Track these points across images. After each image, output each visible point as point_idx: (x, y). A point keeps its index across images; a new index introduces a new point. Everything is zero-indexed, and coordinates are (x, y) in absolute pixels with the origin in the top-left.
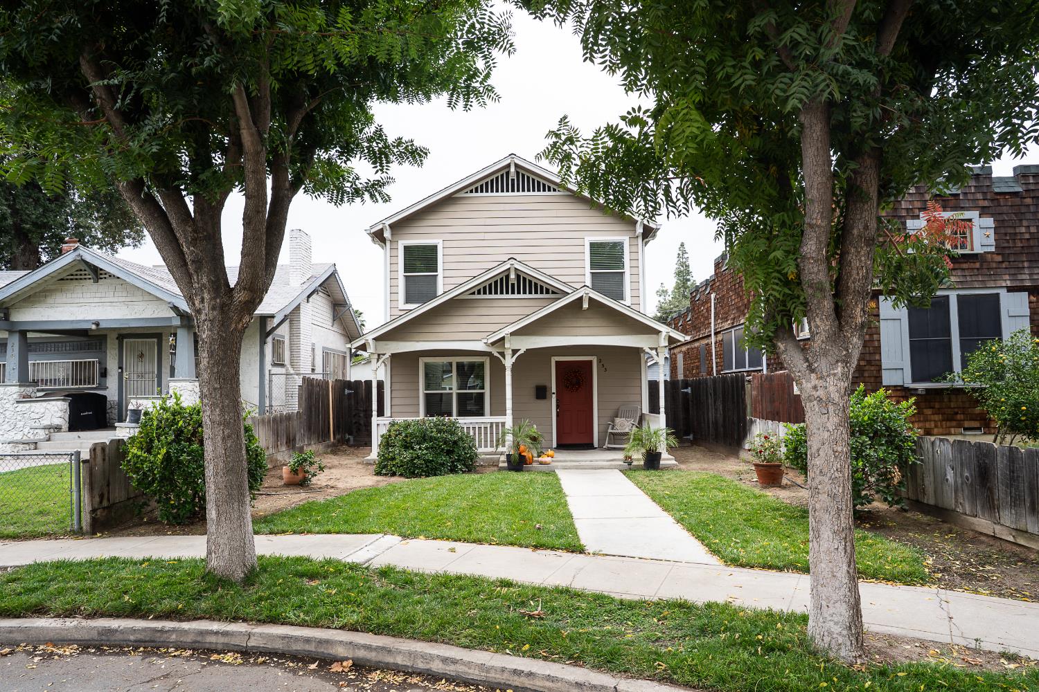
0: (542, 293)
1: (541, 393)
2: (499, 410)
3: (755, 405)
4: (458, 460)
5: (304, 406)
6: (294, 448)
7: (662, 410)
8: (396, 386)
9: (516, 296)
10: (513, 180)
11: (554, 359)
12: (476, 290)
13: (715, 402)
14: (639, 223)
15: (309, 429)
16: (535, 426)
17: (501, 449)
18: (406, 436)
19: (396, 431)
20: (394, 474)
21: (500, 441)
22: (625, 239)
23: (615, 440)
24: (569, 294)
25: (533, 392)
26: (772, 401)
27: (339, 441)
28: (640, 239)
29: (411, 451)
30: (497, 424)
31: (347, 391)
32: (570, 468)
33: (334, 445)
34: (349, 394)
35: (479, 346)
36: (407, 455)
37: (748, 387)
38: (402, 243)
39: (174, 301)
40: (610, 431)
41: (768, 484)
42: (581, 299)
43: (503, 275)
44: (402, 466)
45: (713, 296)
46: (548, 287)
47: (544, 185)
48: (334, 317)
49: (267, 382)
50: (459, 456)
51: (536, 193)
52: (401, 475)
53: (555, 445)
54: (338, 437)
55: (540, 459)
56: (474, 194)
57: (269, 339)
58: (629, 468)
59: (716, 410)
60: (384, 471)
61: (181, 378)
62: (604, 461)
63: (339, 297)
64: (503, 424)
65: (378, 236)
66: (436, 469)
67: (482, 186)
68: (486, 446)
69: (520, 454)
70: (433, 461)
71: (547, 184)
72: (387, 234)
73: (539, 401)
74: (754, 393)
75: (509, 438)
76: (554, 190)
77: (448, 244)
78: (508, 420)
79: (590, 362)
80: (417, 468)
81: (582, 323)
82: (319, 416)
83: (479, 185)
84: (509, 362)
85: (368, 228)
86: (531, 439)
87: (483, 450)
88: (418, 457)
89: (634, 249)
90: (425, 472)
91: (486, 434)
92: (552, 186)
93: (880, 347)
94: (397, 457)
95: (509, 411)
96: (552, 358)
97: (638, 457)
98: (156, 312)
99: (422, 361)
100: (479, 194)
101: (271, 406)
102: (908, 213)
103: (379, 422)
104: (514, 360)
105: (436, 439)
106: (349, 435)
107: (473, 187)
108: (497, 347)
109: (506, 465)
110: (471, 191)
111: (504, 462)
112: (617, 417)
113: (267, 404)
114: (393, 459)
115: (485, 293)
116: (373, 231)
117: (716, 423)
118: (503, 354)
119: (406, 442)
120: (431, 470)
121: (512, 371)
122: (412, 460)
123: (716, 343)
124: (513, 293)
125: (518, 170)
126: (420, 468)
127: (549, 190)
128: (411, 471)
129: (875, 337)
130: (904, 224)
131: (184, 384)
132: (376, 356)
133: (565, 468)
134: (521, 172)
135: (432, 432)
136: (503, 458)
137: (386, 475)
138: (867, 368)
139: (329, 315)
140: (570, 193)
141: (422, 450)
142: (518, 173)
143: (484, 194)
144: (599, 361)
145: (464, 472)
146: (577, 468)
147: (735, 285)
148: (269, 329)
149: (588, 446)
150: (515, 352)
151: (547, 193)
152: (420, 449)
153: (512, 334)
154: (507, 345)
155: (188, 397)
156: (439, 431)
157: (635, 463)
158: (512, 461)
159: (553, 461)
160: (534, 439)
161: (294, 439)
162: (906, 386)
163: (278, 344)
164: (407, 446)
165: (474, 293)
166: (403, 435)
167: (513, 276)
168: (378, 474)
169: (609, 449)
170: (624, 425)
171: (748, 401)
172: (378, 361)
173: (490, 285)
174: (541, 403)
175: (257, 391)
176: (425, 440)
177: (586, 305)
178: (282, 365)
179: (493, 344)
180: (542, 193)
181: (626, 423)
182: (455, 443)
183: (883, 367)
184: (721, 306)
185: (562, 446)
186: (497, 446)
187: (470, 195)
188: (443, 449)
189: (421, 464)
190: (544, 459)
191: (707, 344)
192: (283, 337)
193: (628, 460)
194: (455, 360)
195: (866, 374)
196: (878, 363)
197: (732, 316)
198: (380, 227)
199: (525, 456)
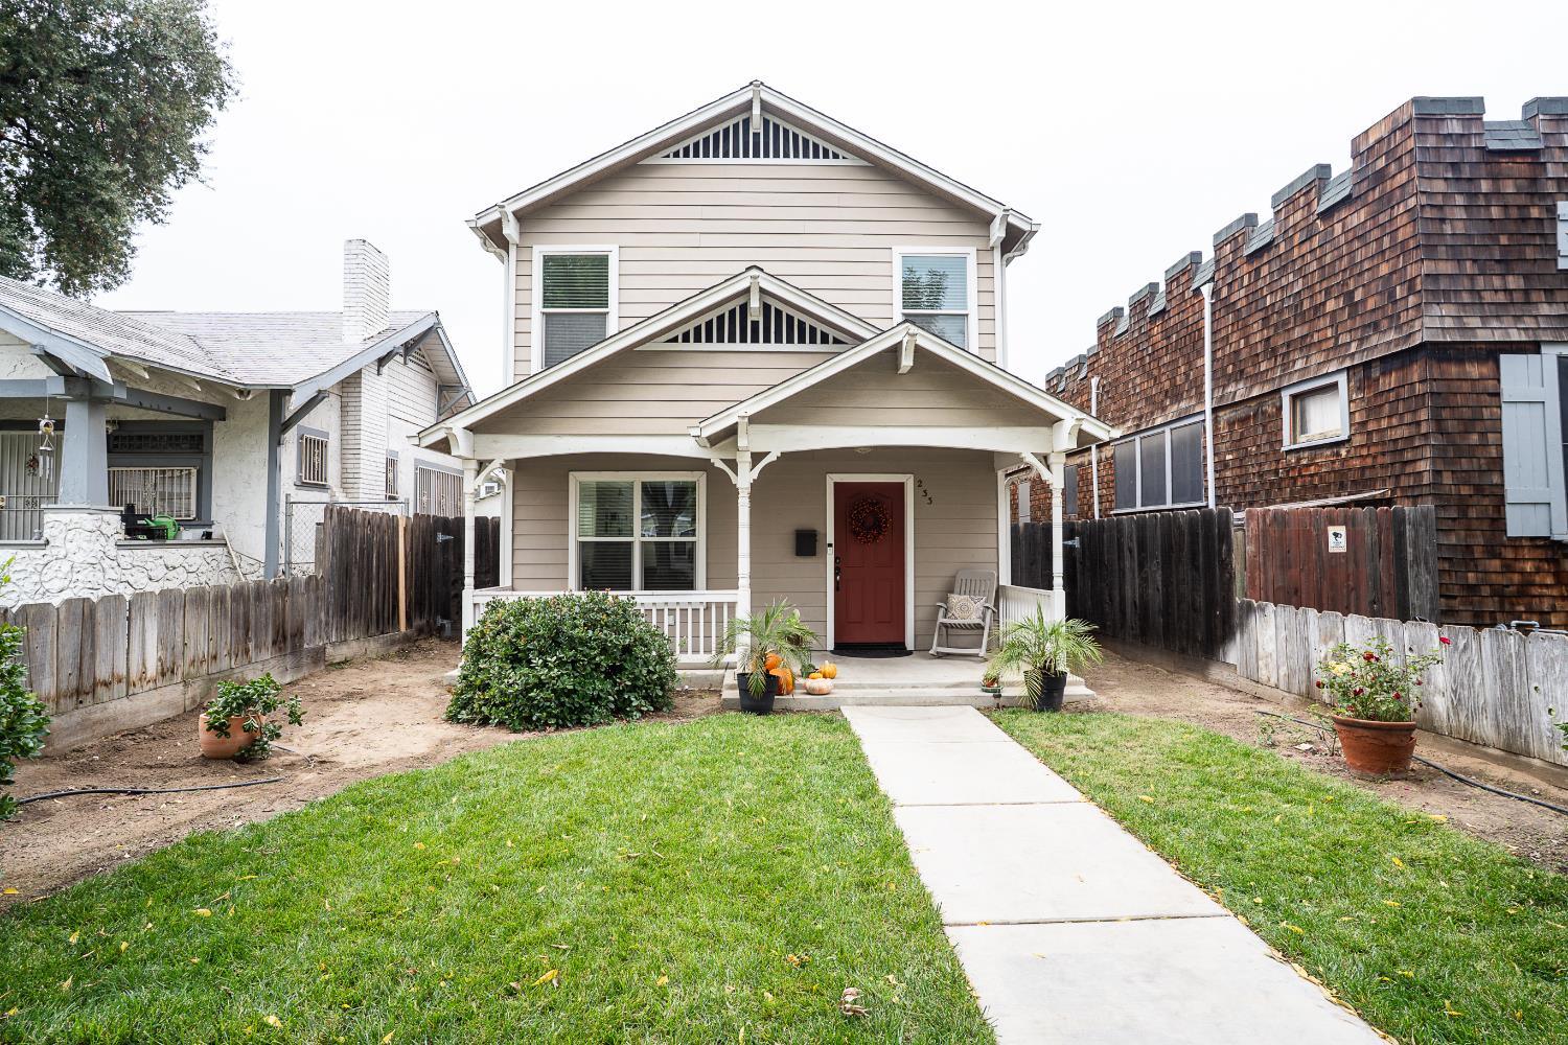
0: (813, 341)
1: (806, 543)
2: (723, 577)
3: (1252, 573)
4: (633, 689)
5: (328, 565)
6: (296, 650)
7: (1058, 581)
8: (522, 528)
9: (761, 346)
10: (756, 135)
11: (832, 479)
12: (679, 332)
13: (1141, 566)
14: (997, 221)
15: (343, 610)
16: (797, 612)
17: (728, 658)
18: (517, 636)
19: (498, 623)
20: (485, 722)
21: (726, 644)
22: (970, 251)
23: (954, 641)
24: (862, 340)
25: (789, 543)
26: (1285, 566)
27: (420, 631)
28: (997, 253)
29: (526, 670)
30: (719, 606)
31: (440, 537)
32: (871, 703)
33: (407, 639)
34: (446, 542)
35: (687, 448)
36: (516, 678)
37: (1237, 537)
38: (540, 250)
39: (45, 343)
40: (941, 619)
41: (1382, 771)
42: (895, 350)
43: (735, 304)
44: (503, 704)
45: (1094, 381)
46: (827, 329)
47: (816, 146)
48: (439, 408)
49: (282, 518)
50: (637, 678)
51: (801, 161)
52: (501, 724)
53: (831, 646)
54: (417, 623)
55: (809, 683)
56: (681, 160)
57: (291, 436)
58: (997, 707)
59: (1144, 580)
60: (464, 715)
61: (71, 505)
62: (940, 686)
63: (448, 374)
64: (732, 606)
65: (493, 235)
66: (582, 710)
67: (696, 145)
68: (696, 651)
69: (768, 676)
70: (574, 691)
71: (822, 144)
72: (511, 230)
73: (801, 560)
74: (1250, 548)
75: (744, 639)
76: (836, 156)
77: (628, 254)
78: (742, 597)
79: (901, 487)
80: (538, 708)
81: (897, 400)
82: (369, 586)
83: (690, 142)
84: (744, 478)
85: (474, 217)
86: (790, 640)
87: (689, 662)
88: (540, 685)
89: (986, 271)
90: (556, 716)
91: (696, 622)
92: (832, 148)
93: (1501, 458)
94: (494, 683)
95: (744, 582)
96: (829, 476)
97: (1016, 681)
98: (19, 366)
99: (576, 479)
100: (691, 160)
101: (288, 563)
102: (1559, 186)
103: (477, 600)
104: (755, 473)
105: (583, 642)
106: (444, 617)
107: (680, 147)
108: (721, 449)
109: (735, 694)
110: (676, 155)
111: (731, 687)
112: (952, 592)
113: (282, 561)
114: (485, 687)
115: (698, 339)
116: (481, 223)
117: (1143, 608)
118: (733, 464)
119: (517, 649)
120: (571, 712)
121: (752, 497)
122: (527, 690)
123: (1099, 462)
124: (755, 340)
125: (768, 117)
126: (544, 709)
127: (826, 156)
128: (524, 715)
129: (1491, 438)
130: (1552, 209)
131: (75, 516)
132: (474, 465)
133: (861, 703)
134: (773, 119)
135: (576, 626)
136: (730, 678)
137: (468, 722)
138: (1474, 500)
139: (429, 405)
140: (866, 163)
141: (547, 669)
142: (766, 122)
143: (701, 160)
144: (919, 484)
145: (644, 714)
146: (886, 702)
147: (1142, 359)
148: (288, 415)
149: (894, 648)
150: (757, 457)
151: (821, 161)
152: (545, 664)
153: (755, 419)
154: (742, 442)
155: (85, 545)
156: (592, 625)
157: (1006, 692)
158: (752, 689)
159: (835, 687)
160: (796, 640)
161: (299, 633)
162: (1556, 538)
163: (313, 448)
164: (517, 659)
165: (675, 340)
166: (512, 631)
167: (755, 303)
168: (452, 718)
169: (940, 656)
170: (967, 609)
171: (1237, 564)
172: (479, 472)
173: (709, 324)
174: (807, 563)
175: (262, 534)
176: (558, 645)
177: (907, 361)
178: (323, 488)
179: (714, 440)
180: (811, 161)
181: (971, 604)
182: (627, 649)
183: (1509, 498)
184: (1112, 398)
185: (846, 648)
186: (720, 651)
187: (673, 161)
188: (598, 665)
189: (547, 700)
190: (817, 682)
191: (1080, 465)
192: (327, 435)
193: (991, 683)
194: (637, 478)
195: (1473, 513)
196: (1497, 491)
197: (1136, 414)
198: (495, 216)
199: (776, 678)
